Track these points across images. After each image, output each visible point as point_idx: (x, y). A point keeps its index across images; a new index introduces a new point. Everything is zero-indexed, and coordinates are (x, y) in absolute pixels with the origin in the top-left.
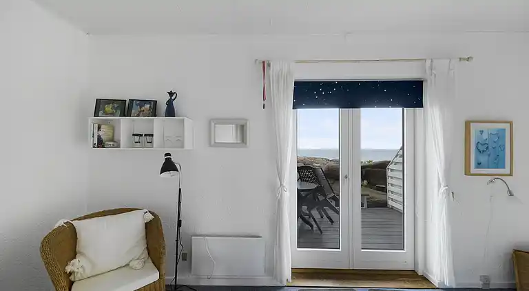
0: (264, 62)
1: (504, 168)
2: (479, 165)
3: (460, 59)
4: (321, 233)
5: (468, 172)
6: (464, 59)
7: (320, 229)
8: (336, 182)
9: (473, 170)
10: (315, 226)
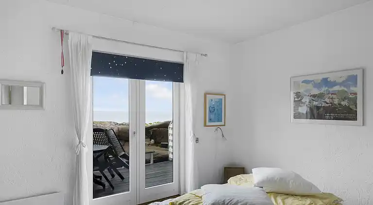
0: (62, 32)
1: (221, 121)
2: (210, 120)
3: (201, 54)
4: (113, 188)
5: (205, 125)
6: (204, 55)
7: (111, 186)
8: (127, 143)
9: (208, 124)
10: (107, 184)
